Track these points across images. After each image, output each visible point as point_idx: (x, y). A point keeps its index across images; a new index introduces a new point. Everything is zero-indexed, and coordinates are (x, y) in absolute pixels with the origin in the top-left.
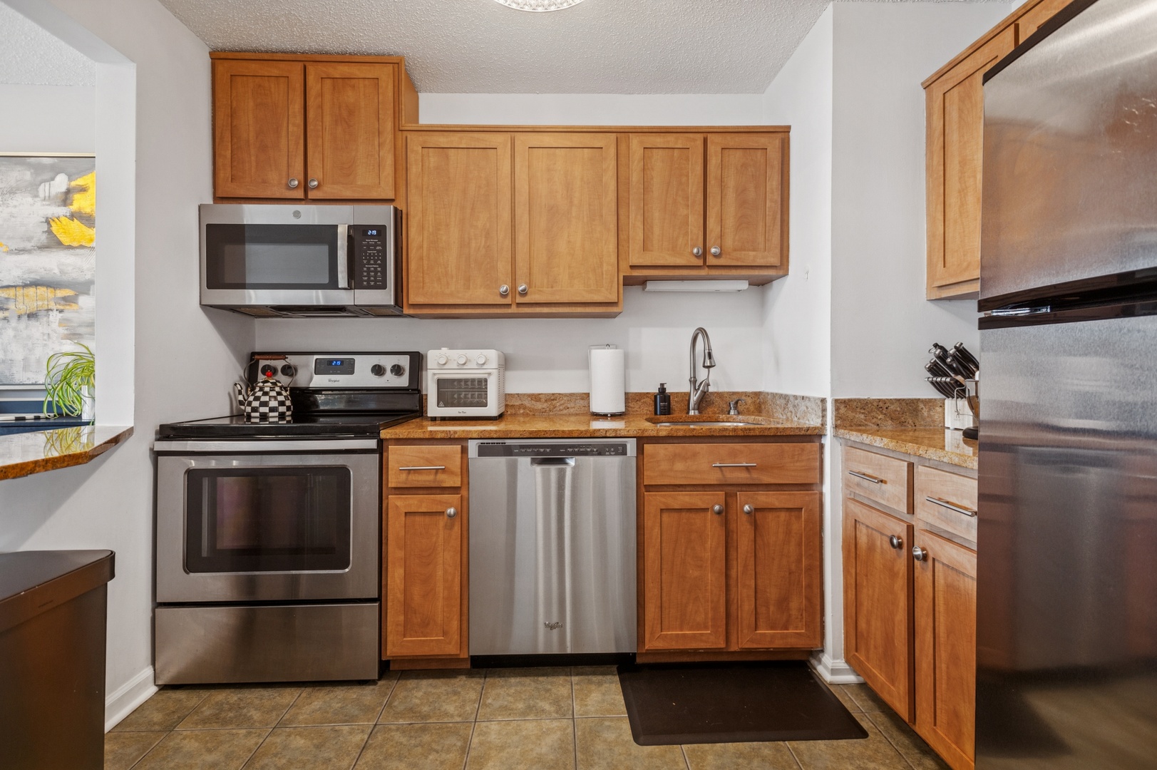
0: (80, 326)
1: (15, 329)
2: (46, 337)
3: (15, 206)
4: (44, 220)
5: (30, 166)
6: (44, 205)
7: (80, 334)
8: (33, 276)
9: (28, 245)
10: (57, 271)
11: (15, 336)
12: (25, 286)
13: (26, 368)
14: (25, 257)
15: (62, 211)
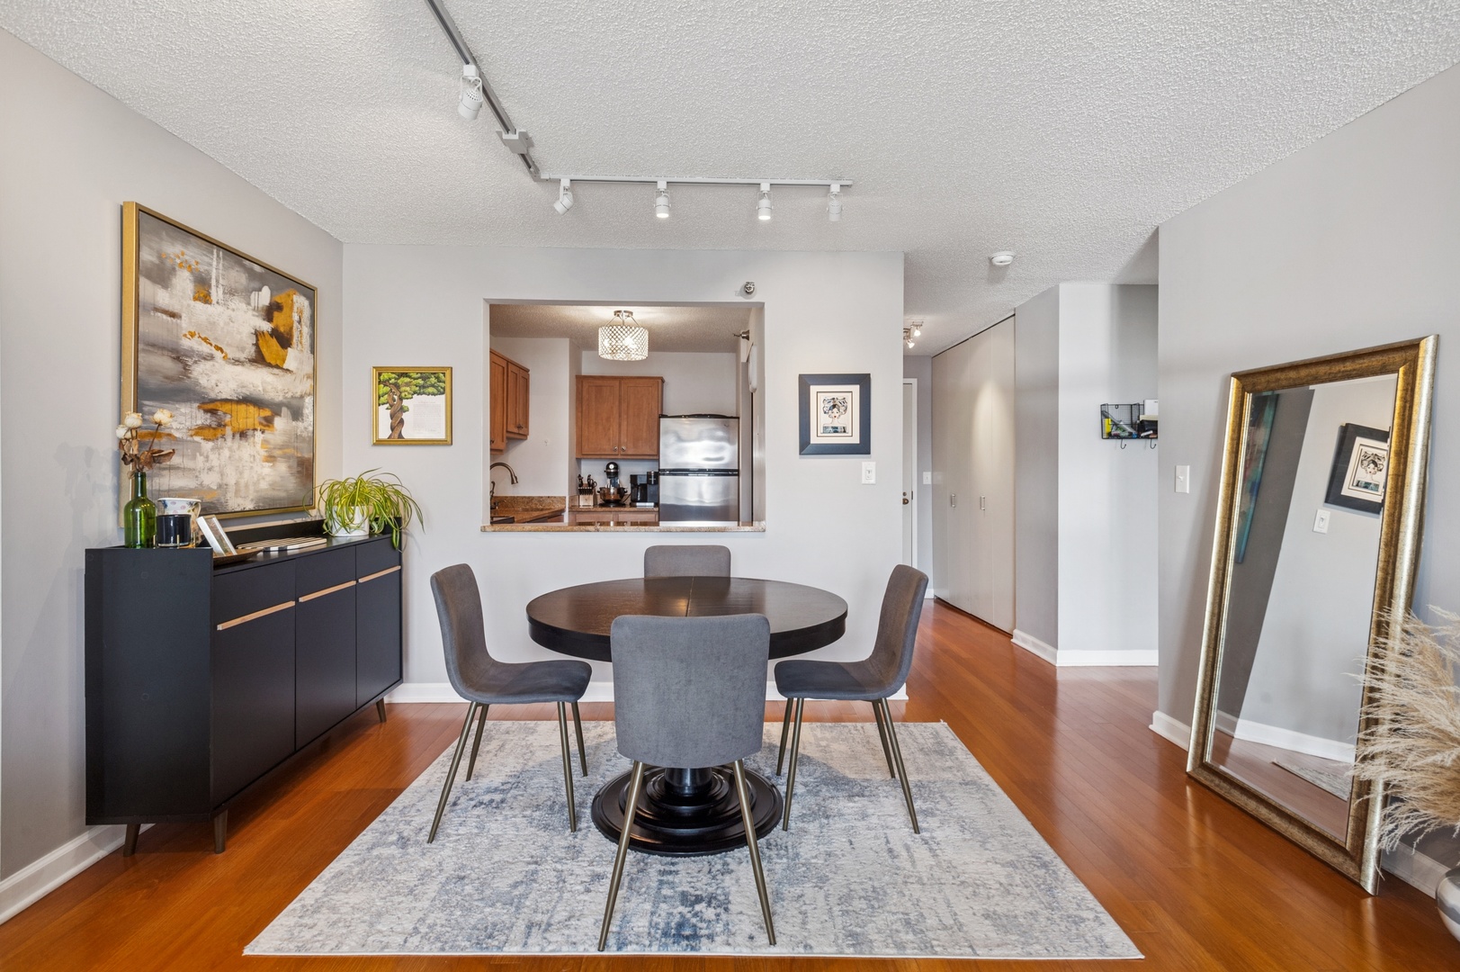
0: (274, 448)
1: (230, 449)
2: (252, 459)
3: (233, 310)
4: (253, 331)
5: (243, 266)
6: (254, 315)
7: (274, 457)
8: (246, 392)
9: (242, 356)
10: (261, 389)
11: (230, 457)
12: (239, 402)
13: (237, 492)
14: (239, 369)
15: (266, 327)
